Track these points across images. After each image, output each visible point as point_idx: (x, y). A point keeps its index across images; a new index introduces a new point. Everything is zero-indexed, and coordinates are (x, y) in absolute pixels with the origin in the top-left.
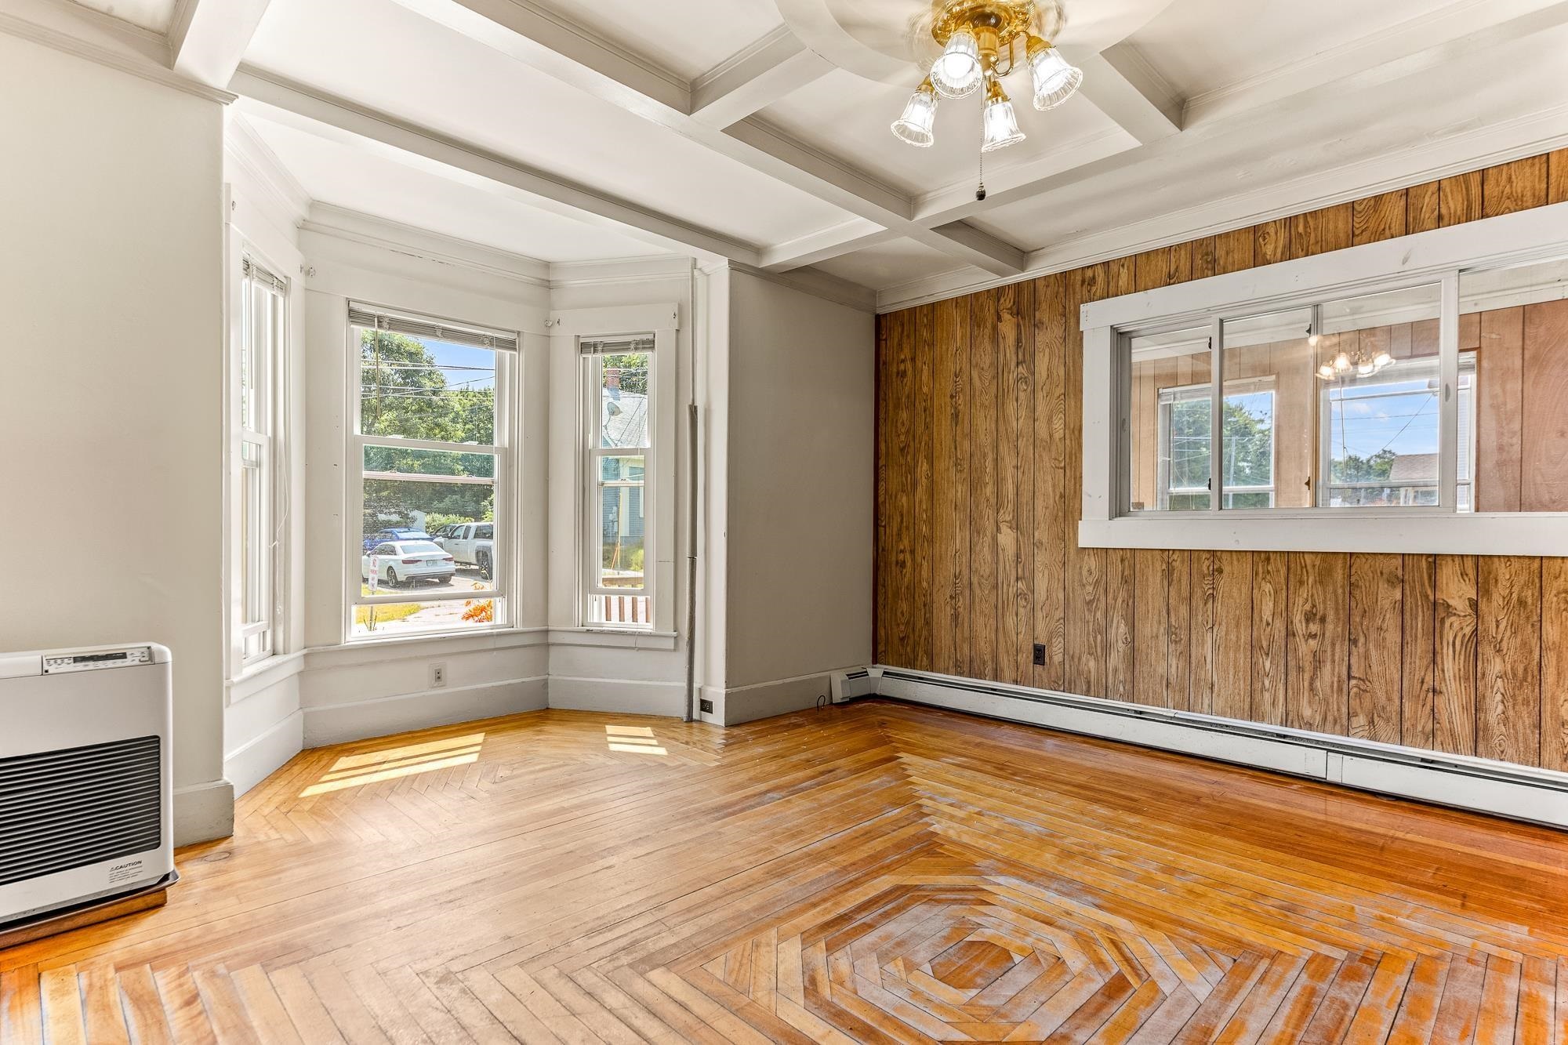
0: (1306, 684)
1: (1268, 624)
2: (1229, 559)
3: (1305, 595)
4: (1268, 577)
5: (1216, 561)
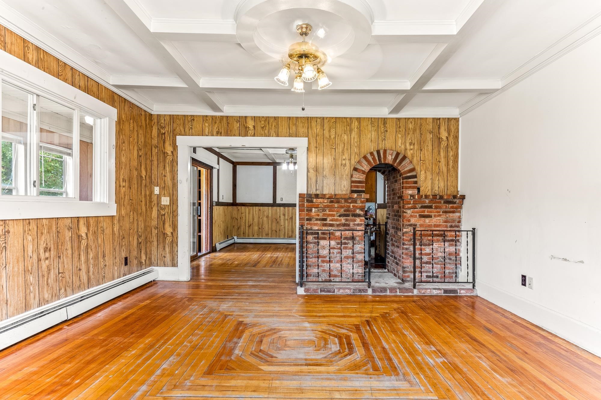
0: (46, 282)
1: (31, 257)
2: (12, 224)
3: (44, 240)
4: (30, 233)
5: (6, 227)
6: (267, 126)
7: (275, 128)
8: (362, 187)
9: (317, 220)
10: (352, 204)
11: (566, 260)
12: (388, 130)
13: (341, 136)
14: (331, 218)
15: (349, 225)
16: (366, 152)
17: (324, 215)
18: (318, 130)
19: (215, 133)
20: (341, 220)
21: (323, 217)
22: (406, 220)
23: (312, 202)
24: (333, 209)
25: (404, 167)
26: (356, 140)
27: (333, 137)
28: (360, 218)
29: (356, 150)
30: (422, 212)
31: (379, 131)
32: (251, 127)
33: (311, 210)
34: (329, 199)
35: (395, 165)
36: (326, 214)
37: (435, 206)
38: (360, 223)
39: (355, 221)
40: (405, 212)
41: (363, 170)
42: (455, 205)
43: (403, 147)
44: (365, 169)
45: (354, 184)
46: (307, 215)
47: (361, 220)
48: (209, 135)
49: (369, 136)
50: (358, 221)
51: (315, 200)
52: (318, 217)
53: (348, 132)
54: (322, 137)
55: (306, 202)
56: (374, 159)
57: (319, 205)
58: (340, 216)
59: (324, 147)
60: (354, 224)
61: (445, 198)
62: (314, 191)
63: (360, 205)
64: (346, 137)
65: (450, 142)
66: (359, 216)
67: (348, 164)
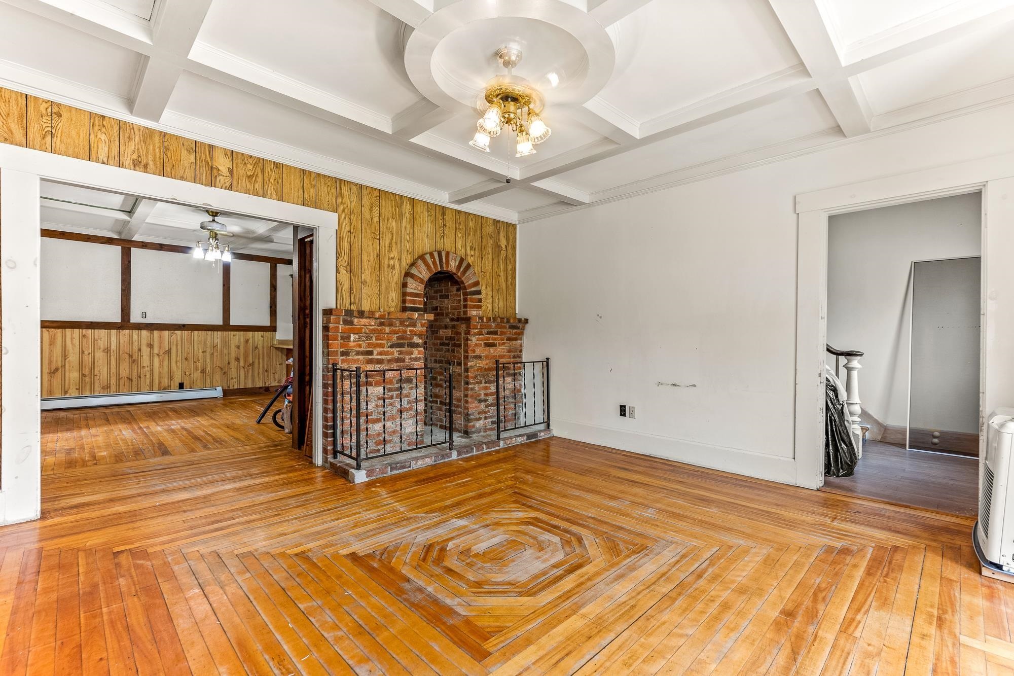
6: (260, 175)
7: (276, 183)
8: (420, 303)
9: (358, 353)
10: (409, 328)
11: (675, 385)
12: (447, 225)
13: (388, 221)
14: (379, 350)
15: (403, 360)
16: (420, 251)
17: (369, 345)
18: (353, 204)
19: (128, 162)
20: (393, 353)
21: (368, 349)
22: (471, 350)
23: (351, 323)
24: (381, 335)
25: (468, 279)
26: (408, 232)
27: (376, 219)
28: (418, 349)
29: (408, 246)
30: (487, 340)
31: (437, 224)
32: (224, 170)
33: (348, 338)
34: (379, 320)
35: (459, 274)
36: (372, 344)
37: (501, 332)
38: (418, 356)
39: (412, 354)
40: (470, 340)
41: (420, 278)
42: (518, 331)
43: (463, 251)
44: (424, 277)
45: (410, 298)
46: (342, 346)
47: (419, 353)
48: (111, 162)
49: (424, 229)
50: (416, 353)
51: (356, 321)
52: (360, 349)
53: (397, 216)
54: (360, 218)
55: (341, 323)
56: (434, 263)
57: (362, 328)
58: (392, 346)
59: (363, 234)
60: (411, 359)
61: (512, 321)
62: (347, 306)
63: (420, 329)
64: (394, 224)
65: (509, 252)
66: (416, 345)
67: (398, 266)
